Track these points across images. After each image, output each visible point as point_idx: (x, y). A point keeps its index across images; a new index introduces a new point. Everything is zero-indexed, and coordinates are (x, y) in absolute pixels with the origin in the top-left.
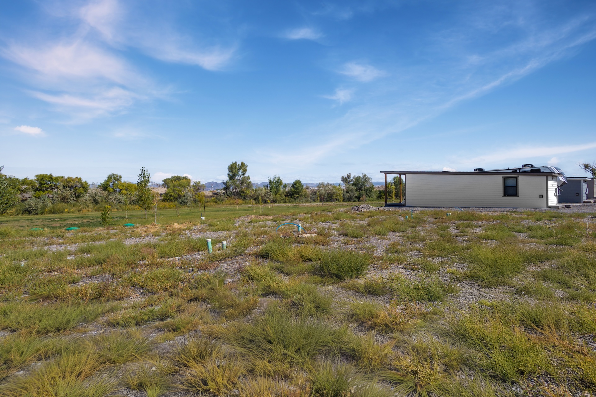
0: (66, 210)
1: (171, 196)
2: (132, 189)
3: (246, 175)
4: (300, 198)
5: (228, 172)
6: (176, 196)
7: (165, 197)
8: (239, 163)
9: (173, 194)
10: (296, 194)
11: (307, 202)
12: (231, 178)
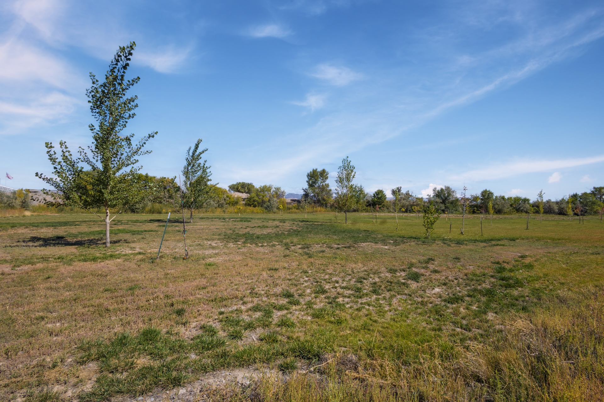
0: (164, 210)
1: (254, 201)
2: (219, 192)
3: (327, 182)
4: (382, 208)
5: (307, 179)
6: (260, 201)
7: (249, 202)
8: (319, 170)
9: (256, 198)
10: (379, 205)
11: (390, 212)
12: (311, 186)
